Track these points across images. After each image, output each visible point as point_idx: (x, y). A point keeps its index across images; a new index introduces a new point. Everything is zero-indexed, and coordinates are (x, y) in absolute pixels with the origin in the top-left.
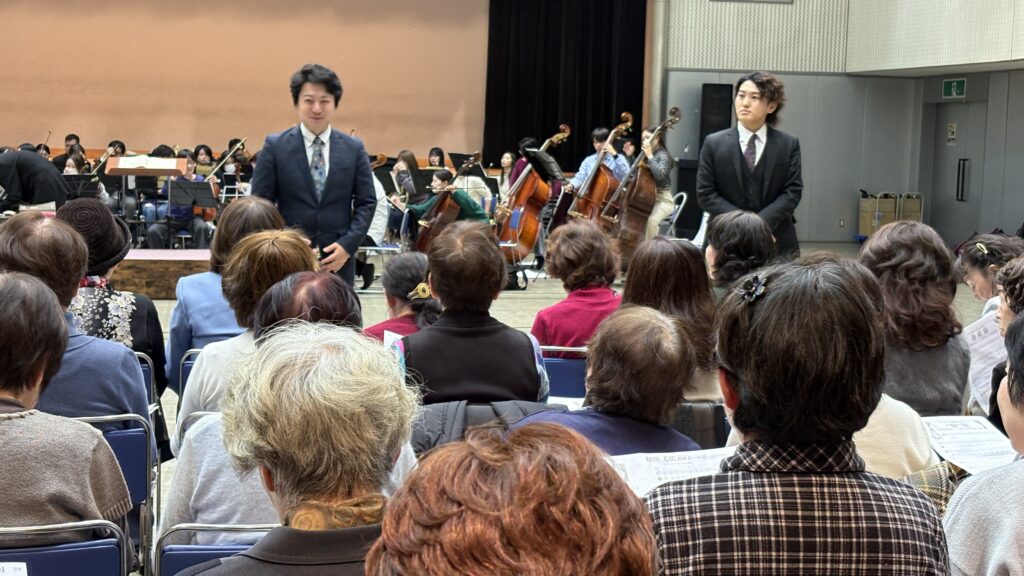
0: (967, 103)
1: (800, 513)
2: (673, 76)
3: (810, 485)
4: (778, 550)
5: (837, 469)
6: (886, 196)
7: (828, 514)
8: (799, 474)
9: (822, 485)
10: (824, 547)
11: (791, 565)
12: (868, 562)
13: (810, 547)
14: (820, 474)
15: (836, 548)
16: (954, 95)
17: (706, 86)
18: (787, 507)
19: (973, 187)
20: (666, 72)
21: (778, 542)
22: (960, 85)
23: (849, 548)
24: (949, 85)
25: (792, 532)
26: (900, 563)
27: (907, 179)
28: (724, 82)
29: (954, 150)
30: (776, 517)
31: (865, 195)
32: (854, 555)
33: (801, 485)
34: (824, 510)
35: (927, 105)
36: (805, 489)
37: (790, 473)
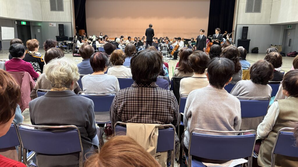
0: (292, 29)
1: (140, 94)
2: (238, 25)
3: (143, 89)
4: (136, 101)
5: (148, 86)
6: (275, 45)
7: (146, 94)
8: (141, 87)
9: (145, 89)
10: (144, 100)
11: (138, 104)
12: (153, 103)
13: (142, 100)
14: (145, 87)
15: (147, 100)
16: (289, 28)
17: (243, 27)
18: (138, 93)
19: (292, 44)
20: (237, 25)
21: (135, 99)
22: (291, 26)
23: (149, 100)
24: (289, 26)
25: (138, 97)
26: (160, 103)
27: (280, 42)
28: (247, 26)
29: (289, 37)
30: (136, 95)
31: (272, 45)
32: (150, 102)
33: (141, 89)
34: (145, 94)
35: (284, 30)
36: (142, 90)
37: (139, 87)
